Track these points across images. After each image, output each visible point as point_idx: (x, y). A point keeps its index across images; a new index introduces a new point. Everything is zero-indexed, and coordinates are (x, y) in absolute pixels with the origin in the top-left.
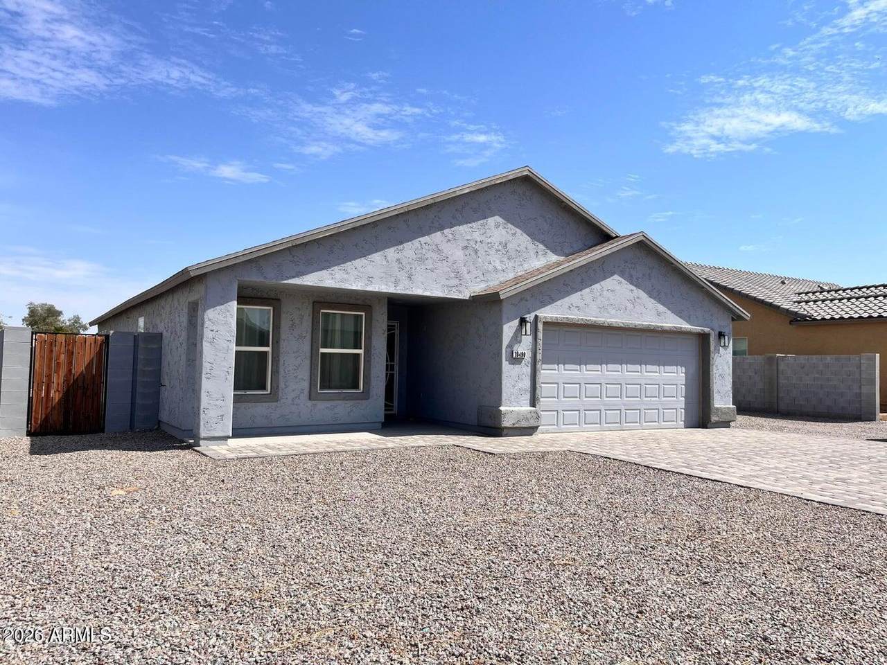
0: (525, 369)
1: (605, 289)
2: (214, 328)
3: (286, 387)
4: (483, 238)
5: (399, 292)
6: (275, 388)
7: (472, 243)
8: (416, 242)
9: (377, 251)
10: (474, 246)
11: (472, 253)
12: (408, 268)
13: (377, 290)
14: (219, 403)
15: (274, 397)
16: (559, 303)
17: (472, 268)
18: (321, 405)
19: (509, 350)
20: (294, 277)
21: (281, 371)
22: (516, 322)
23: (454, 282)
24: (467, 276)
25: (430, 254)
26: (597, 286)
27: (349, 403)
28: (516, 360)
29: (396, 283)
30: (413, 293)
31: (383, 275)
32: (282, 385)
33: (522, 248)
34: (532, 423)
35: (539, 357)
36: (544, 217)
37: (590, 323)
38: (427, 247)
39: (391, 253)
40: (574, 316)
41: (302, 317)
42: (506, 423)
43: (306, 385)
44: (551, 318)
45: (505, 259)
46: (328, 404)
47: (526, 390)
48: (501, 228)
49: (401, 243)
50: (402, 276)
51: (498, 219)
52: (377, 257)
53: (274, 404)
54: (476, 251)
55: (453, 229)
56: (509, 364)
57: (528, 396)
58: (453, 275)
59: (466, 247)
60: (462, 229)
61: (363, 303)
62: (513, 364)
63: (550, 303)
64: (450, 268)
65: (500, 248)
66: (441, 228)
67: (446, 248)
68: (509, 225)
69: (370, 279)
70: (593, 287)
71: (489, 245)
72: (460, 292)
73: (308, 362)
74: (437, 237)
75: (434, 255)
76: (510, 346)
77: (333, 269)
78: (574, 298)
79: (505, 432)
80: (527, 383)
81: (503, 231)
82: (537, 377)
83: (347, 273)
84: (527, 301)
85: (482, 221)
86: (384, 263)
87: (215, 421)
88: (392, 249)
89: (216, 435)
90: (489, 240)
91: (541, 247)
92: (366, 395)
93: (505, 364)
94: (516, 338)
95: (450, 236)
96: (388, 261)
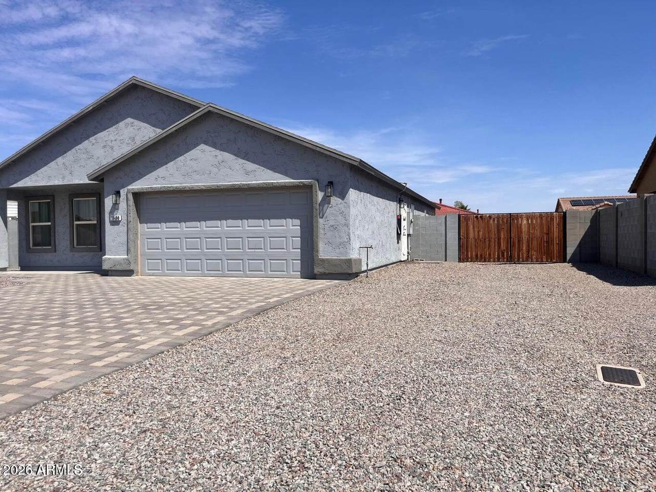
0: (122, 228)
1: (189, 158)
3: (59, 244)
4: (117, 137)
5: (65, 183)
6: (54, 245)
8: (73, 150)
9: (52, 160)
10: (110, 144)
11: (110, 150)
12: (70, 167)
13: (52, 184)
15: (55, 250)
16: (147, 176)
18: (77, 254)
19: (109, 215)
20: (15, 183)
25: (82, 156)
26: (181, 158)
27: (92, 254)
28: (115, 222)
29: (64, 178)
30: (73, 183)
31: (56, 174)
32: (57, 243)
37: (171, 189)
39: (60, 160)
41: (65, 204)
42: (106, 266)
43: (68, 243)
44: (138, 189)
46: (81, 254)
47: (122, 244)
48: (129, 127)
49: (65, 152)
50: (66, 173)
52: (53, 164)
53: (54, 254)
54: (112, 148)
55: (95, 136)
56: (111, 225)
59: (105, 147)
60: (102, 134)
61: (95, 192)
62: (113, 225)
63: (140, 178)
64: (95, 162)
65: (130, 141)
66: (88, 137)
67: (91, 149)
68: (136, 123)
69: (50, 178)
71: (121, 141)
74: (86, 144)
75: (84, 156)
76: (111, 212)
77: (31, 175)
78: (161, 171)
80: (123, 239)
81: (131, 129)
82: (129, 234)
83: (38, 176)
85: (115, 126)
86: (56, 167)
88: (61, 158)
90: (122, 138)
93: (107, 226)
94: (115, 206)
95: (94, 141)
96: (58, 166)
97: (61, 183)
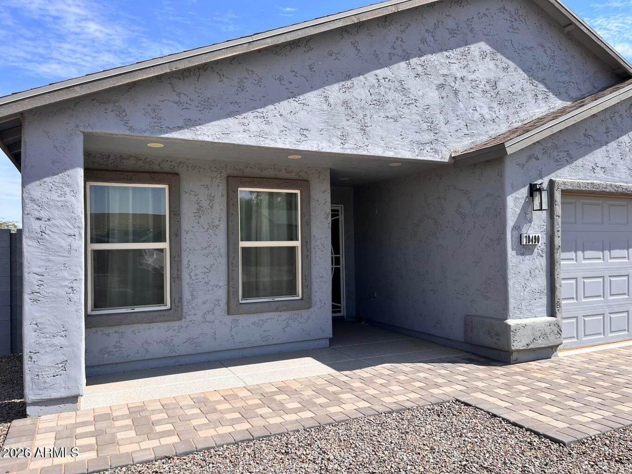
0: (539, 261)
2: (43, 214)
3: (193, 297)
4: (464, 73)
5: (349, 152)
6: (177, 300)
7: (450, 80)
8: (370, 77)
9: (312, 88)
10: (452, 84)
11: (451, 95)
12: (361, 115)
13: (315, 149)
14: (59, 341)
15: (176, 313)
16: (579, 162)
17: (451, 116)
18: (245, 320)
19: (516, 233)
20: (180, 128)
21: (185, 276)
22: (525, 191)
23: (427, 137)
24: (444, 128)
25: (391, 95)
27: (285, 315)
28: (525, 247)
29: (344, 138)
30: (369, 154)
31: (322, 126)
32: (187, 295)
33: (517, 88)
34: (552, 340)
35: (558, 241)
36: (543, 46)
38: (386, 84)
39: (334, 91)
40: (601, 180)
41: (211, 199)
42: (518, 343)
43: (222, 293)
44: (572, 184)
45: (495, 105)
46: (255, 318)
47: (540, 292)
48: (488, 59)
49: (349, 77)
50: (352, 127)
51: (484, 46)
52: (312, 97)
53: (176, 324)
54: (456, 92)
55: (423, 58)
56: (517, 254)
57: (544, 300)
58: (425, 126)
59: (441, 86)
60: (435, 59)
61: (297, 177)
62: (522, 254)
63: (568, 163)
64: (421, 116)
65: (488, 88)
66: (406, 57)
67: (413, 84)
68: (499, 56)
69: (304, 132)
70: (620, 139)
71: (474, 83)
72: (436, 152)
73: (223, 261)
74: (401, 69)
75: (398, 97)
76: (517, 227)
77: (244, 115)
78: (598, 156)
79: (514, 357)
80: (541, 282)
81: (492, 65)
82: (556, 273)
83: (268, 123)
84: (537, 159)
85: (462, 49)
86: (325, 107)
87: (52, 372)
88: (336, 87)
89: (55, 395)
90: (473, 77)
91: (542, 87)
92: (307, 302)
93: (511, 254)
94: (525, 217)
95: (420, 69)
96: (329, 105)
97: (337, 149)
